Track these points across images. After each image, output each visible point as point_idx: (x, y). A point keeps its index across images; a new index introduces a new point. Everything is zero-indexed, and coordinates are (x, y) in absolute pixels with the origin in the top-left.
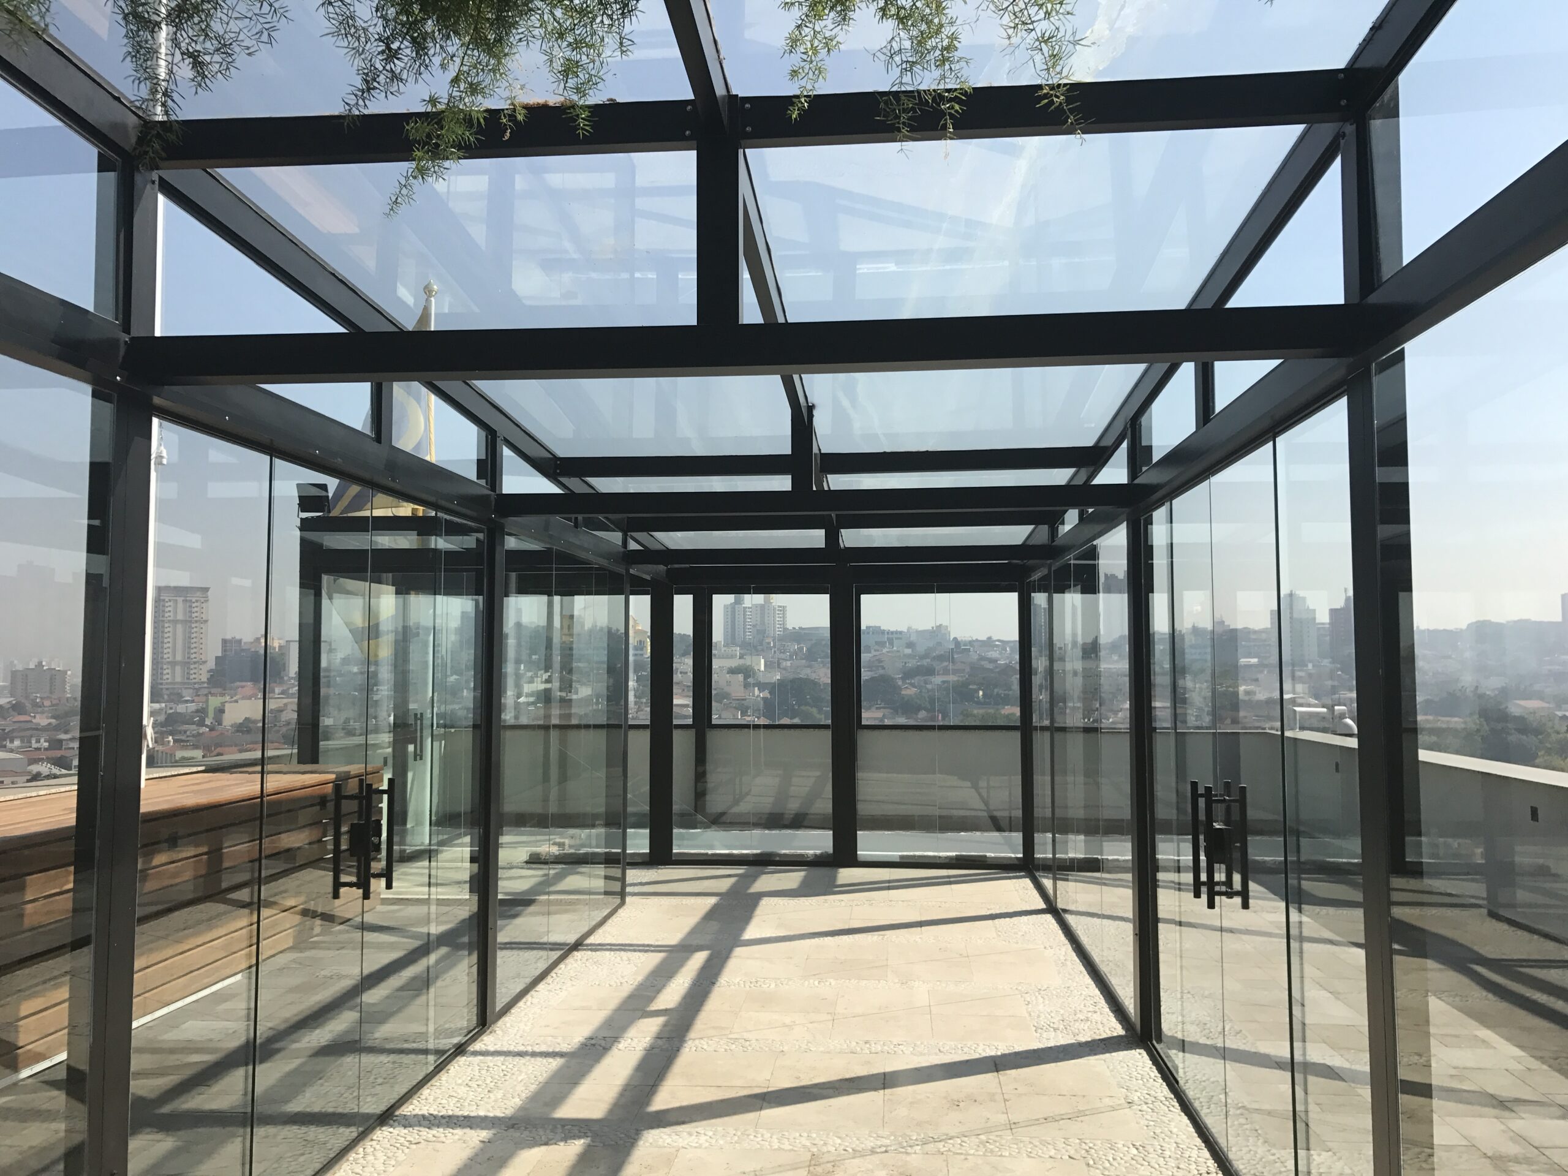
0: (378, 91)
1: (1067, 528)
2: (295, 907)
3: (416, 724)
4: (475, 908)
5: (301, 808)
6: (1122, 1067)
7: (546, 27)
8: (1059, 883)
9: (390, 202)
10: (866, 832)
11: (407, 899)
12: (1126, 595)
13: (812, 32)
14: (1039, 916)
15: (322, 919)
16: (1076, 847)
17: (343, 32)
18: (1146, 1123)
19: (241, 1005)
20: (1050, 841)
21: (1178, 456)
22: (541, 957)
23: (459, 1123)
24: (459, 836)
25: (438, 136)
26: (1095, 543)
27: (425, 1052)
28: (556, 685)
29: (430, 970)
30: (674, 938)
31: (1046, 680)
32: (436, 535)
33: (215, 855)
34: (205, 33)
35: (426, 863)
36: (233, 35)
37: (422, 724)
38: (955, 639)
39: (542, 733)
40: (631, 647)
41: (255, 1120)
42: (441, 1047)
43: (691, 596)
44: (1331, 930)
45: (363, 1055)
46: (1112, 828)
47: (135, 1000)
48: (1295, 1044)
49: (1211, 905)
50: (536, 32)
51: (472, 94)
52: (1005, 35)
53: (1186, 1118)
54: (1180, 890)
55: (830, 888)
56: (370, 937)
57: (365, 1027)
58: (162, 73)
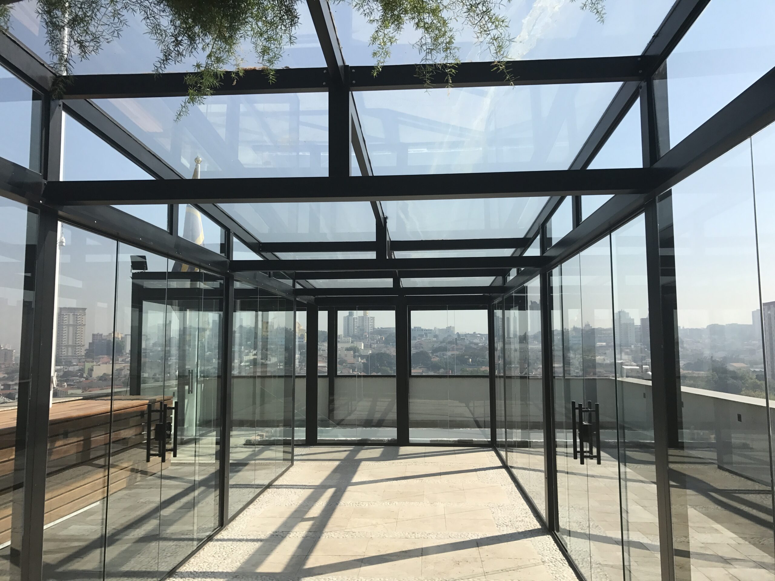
0: (171, 60)
1: (511, 278)
2: (127, 467)
3: (189, 375)
4: (218, 468)
5: (132, 417)
6: (540, 544)
7: (254, 31)
8: (509, 453)
9: (177, 115)
10: (414, 429)
11: (184, 463)
12: (540, 311)
13: (383, 34)
14: (499, 470)
15: (141, 474)
16: (517, 436)
17: (154, 32)
18: (552, 572)
19: (99, 517)
20: (504, 432)
21: (563, 242)
22: (251, 492)
23: (209, 576)
24: (211, 432)
25: (201, 83)
26: (525, 285)
27: (192, 540)
28: (259, 357)
29: (195, 498)
30: (318, 482)
31: (501, 353)
32: (200, 281)
33: (87, 441)
34: (86, 32)
35: (194, 445)
36: (100, 33)
37: (192, 375)
38: (458, 333)
39: (251, 380)
40: (297, 337)
41: (105, 575)
42: (200, 537)
43: (327, 312)
44: (642, 476)
45: (161, 542)
46: (534, 426)
47: (45, 515)
48: (624, 532)
49: (582, 463)
50: (249, 33)
51: (218, 63)
52: (476, 36)
53: (571, 569)
54: (567, 456)
55: (395, 457)
56: (165, 482)
57: (162, 528)
58: (65, 51)
